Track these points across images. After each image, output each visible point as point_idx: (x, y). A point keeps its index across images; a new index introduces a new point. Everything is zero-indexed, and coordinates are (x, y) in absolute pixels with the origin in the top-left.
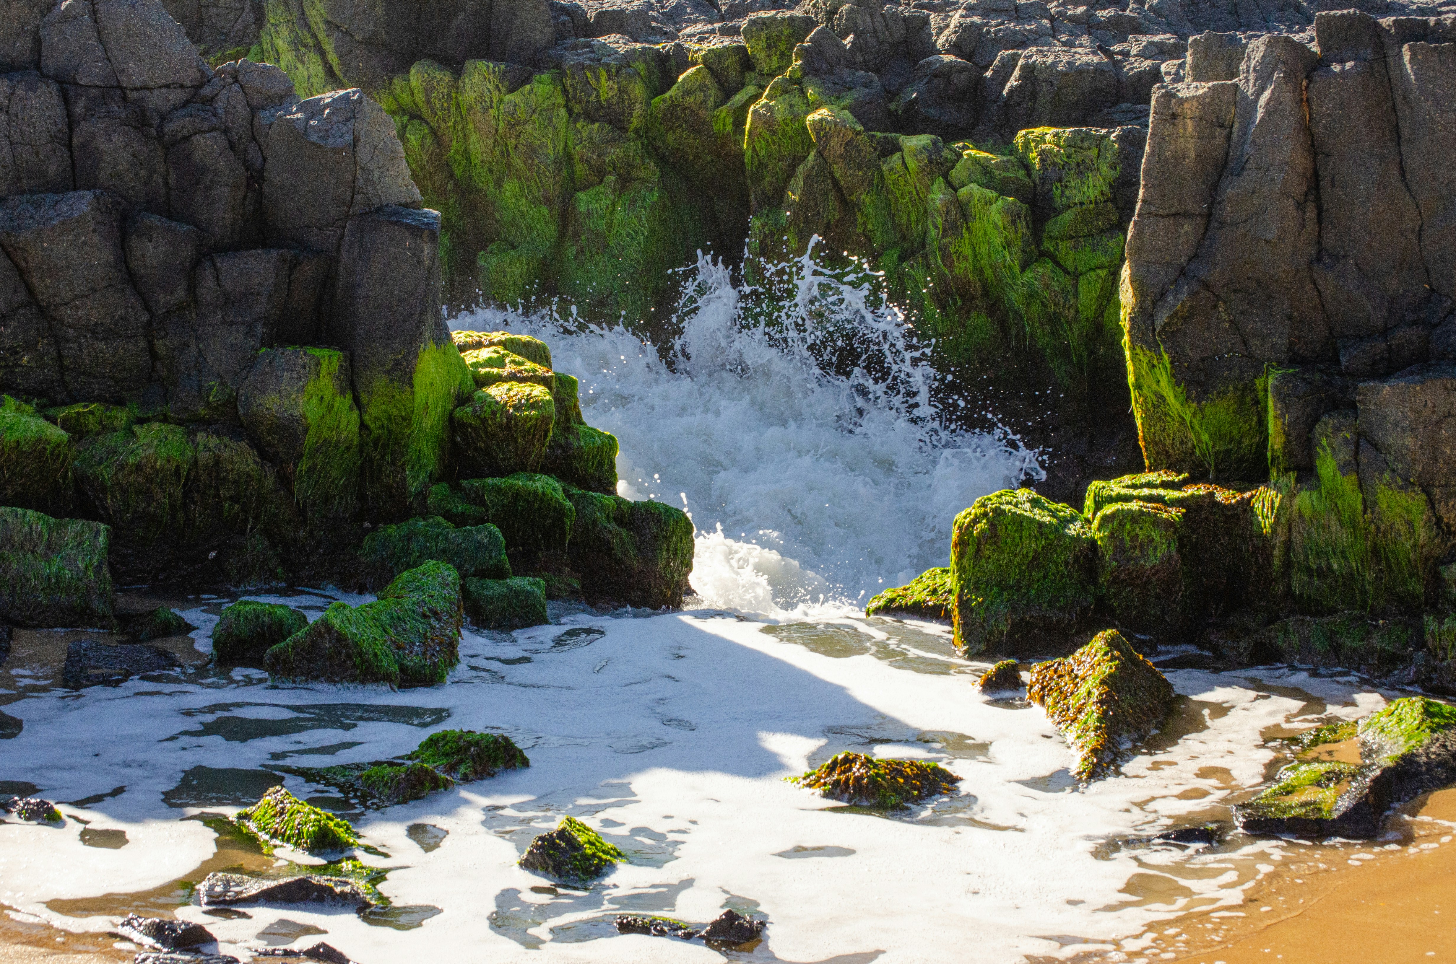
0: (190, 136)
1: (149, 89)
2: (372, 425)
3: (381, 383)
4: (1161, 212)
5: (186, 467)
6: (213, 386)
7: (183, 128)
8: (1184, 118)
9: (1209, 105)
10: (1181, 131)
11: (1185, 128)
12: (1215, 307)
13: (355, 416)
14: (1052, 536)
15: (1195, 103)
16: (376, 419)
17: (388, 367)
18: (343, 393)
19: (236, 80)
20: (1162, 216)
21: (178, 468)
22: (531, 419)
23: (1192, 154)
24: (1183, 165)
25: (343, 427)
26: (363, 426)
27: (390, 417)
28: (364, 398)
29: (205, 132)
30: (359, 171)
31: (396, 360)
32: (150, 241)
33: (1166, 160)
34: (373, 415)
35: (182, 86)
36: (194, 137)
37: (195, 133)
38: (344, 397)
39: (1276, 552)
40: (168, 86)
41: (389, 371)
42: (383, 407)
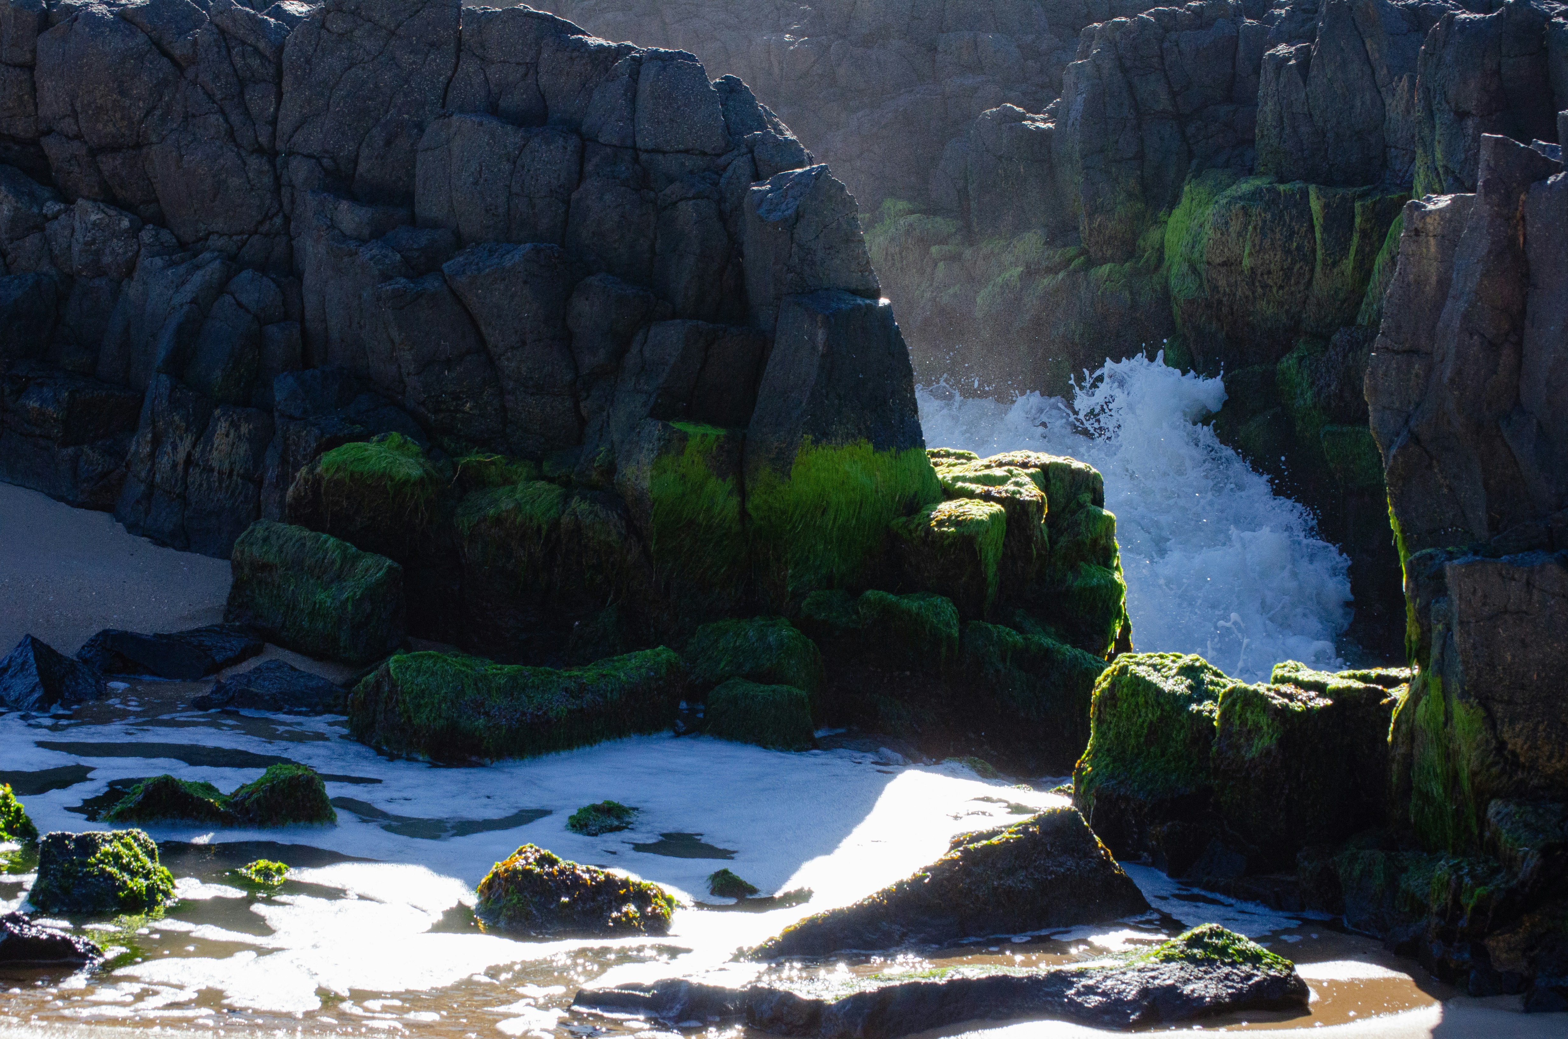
0: (677, 202)
1: (664, 153)
2: (754, 514)
3: (765, 473)
4: (1396, 347)
5: (545, 527)
6: (601, 452)
7: (673, 193)
8: (1427, 235)
9: (1450, 220)
10: (1424, 250)
11: (1428, 248)
12: (1430, 467)
13: (735, 501)
14: (1167, 708)
15: (1437, 217)
16: (757, 508)
17: (772, 456)
18: (723, 476)
19: (751, 151)
20: (1397, 352)
21: (539, 528)
22: (948, 537)
23: (1434, 279)
24: (1423, 292)
25: (717, 510)
26: (744, 514)
27: (770, 508)
28: (749, 485)
29: (690, 199)
30: (795, 249)
31: (781, 449)
32: (587, 299)
33: (1409, 285)
34: (756, 502)
35: (705, 154)
36: (680, 203)
37: (681, 200)
38: (724, 480)
39: (1395, 766)
40: (687, 151)
41: (773, 459)
42: (764, 497)
